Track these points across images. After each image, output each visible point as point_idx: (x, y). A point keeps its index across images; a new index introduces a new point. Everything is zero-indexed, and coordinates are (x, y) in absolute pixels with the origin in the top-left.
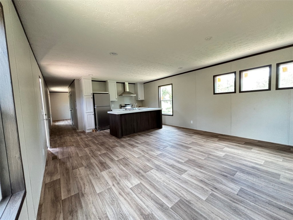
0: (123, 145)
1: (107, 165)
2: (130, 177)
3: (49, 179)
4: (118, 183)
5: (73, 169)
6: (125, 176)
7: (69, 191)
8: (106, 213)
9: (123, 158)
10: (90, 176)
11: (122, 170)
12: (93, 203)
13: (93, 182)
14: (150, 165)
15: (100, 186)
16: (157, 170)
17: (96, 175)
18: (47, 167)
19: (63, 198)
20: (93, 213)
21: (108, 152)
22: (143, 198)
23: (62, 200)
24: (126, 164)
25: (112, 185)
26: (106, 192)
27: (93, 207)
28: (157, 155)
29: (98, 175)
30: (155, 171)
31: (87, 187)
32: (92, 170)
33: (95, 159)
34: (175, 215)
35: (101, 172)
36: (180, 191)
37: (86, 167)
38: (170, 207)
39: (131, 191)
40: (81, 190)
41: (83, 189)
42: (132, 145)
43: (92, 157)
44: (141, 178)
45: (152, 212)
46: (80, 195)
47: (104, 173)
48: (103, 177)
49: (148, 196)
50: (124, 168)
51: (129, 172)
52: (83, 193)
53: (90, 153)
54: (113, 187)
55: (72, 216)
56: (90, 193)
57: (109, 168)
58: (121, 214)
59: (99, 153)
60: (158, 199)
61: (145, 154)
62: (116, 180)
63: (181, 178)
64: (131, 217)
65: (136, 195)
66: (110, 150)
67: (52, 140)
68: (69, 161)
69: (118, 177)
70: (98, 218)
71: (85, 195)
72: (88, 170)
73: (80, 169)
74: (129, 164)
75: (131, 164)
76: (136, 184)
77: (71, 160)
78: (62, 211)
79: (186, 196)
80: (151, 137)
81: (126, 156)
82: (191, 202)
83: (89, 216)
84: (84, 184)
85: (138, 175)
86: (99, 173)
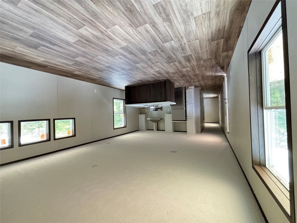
0: (167, 74)
1: (185, 59)
2: (170, 48)
3: (229, 53)
4: (181, 45)
5: (211, 58)
6: (174, 49)
7: (218, 44)
8: (196, 26)
9: (170, 63)
10: (200, 52)
11: (174, 54)
12: (203, 34)
13: (199, 48)
14: (150, 56)
15: (195, 44)
16: (146, 51)
17: (195, 52)
18: (229, 62)
19: (223, 40)
20: (205, 28)
21: (181, 69)
22: (166, 32)
23: (223, 38)
24: (170, 58)
25: (186, 44)
26: (192, 40)
27: (204, 31)
28: (141, 63)
29: (194, 52)
30: (147, 51)
31: (205, 45)
32: (198, 56)
33: (193, 64)
34: (146, 18)
35: (191, 54)
36: (134, 34)
37: (202, 59)
38: (147, 24)
39: (173, 38)
40: (209, 43)
41: (208, 44)
42: (160, 73)
43: (194, 66)
44: (161, 47)
45: (162, 22)
46: (211, 40)
47: (189, 53)
48: (191, 50)
49: (161, 34)
50: (173, 55)
51: (170, 52)
52: (208, 41)
53: (196, 69)
54: (186, 42)
55: (219, 28)
56: (204, 41)
57: (184, 57)
58: (186, 24)
59: (188, 69)
60: (155, 30)
61: (151, 65)
62: (182, 48)
63: (128, 43)
64: (180, 22)
65: (170, 35)
66: (179, 71)
67: (222, 82)
68: (212, 65)
69: (179, 49)
70: (203, 25)
71: (208, 40)
72: (201, 57)
73: (206, 58)
74: (167, 58)
75: (166, 58)
76: (167, 43)
77: (211, 65)
78: (225, 32)
79: (131, 30)
80: (139, 79)
81: (167, 65)
82: (129, 25)
83: (208, 27)
84: (206, 47)
85: (163, 49)
86: (193, 54)
